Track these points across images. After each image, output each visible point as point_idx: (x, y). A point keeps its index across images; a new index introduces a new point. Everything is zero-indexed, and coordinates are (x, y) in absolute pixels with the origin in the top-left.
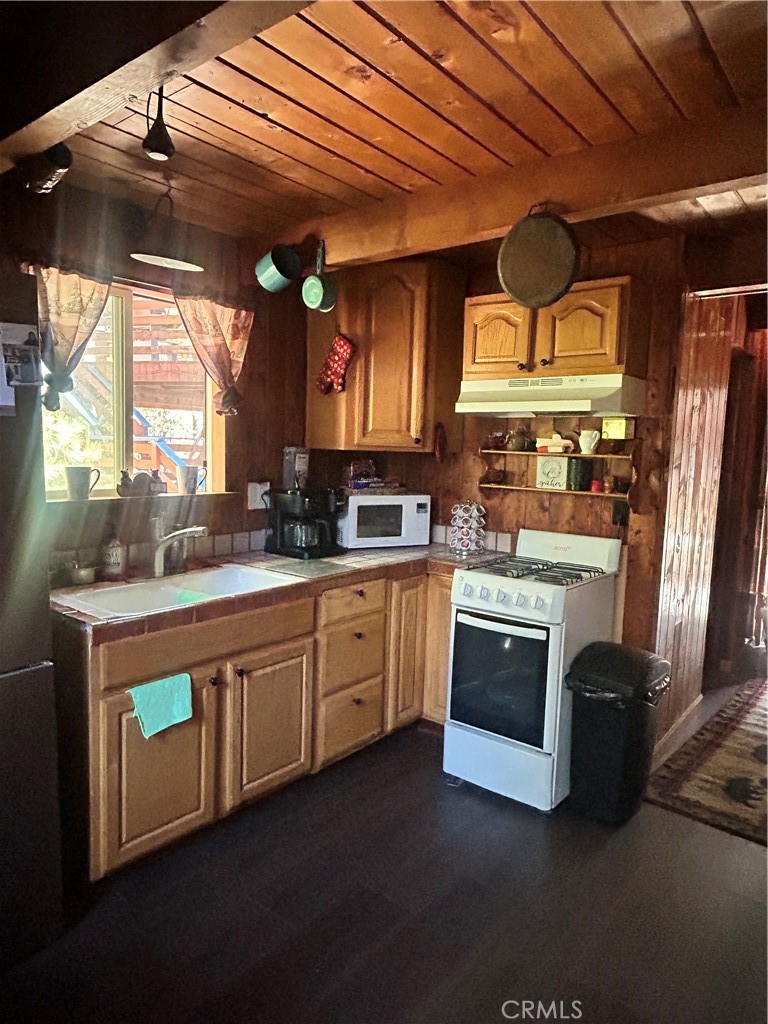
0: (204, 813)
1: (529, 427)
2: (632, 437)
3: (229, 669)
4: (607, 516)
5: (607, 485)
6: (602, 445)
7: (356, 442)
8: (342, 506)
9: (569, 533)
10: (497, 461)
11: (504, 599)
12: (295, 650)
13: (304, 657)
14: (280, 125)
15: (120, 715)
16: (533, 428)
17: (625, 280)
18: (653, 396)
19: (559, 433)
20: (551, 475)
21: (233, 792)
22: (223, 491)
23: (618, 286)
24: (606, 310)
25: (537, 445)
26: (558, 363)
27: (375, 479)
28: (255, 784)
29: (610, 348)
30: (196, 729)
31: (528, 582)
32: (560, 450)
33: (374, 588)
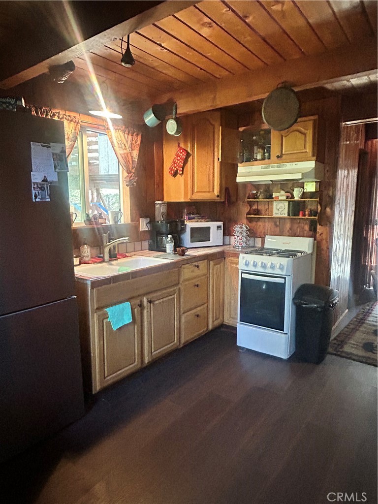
0: (137, 364)
1: (269, 188)
2: (318, 190)
3: (145, 300)
4: (307, 228)
5: (307, 213)
6: (304, 195)
7: (189, 197)
8: (183, 228)
9: (289, 236)
10: (254, 204)
11: (264, 266)
12: (171, 292)
13: (175, 295)
14: (166, 49)
15: (103, 320)
16: (271, 188)
17: (316, 117)
18: (328, 171)
19: (283, 190)
20: (280, 210)
21: (148, 355)
22: (130, 222)
23: (313, 120)
24: (306, 131)
25: (273, 196)
26: (284, 157)
27: (197, 215)
28: (157, 352)
29: (309, 149)
30: (133, 327)
31: (274, 258)
32: (285, 198)
33: (203, 264)
